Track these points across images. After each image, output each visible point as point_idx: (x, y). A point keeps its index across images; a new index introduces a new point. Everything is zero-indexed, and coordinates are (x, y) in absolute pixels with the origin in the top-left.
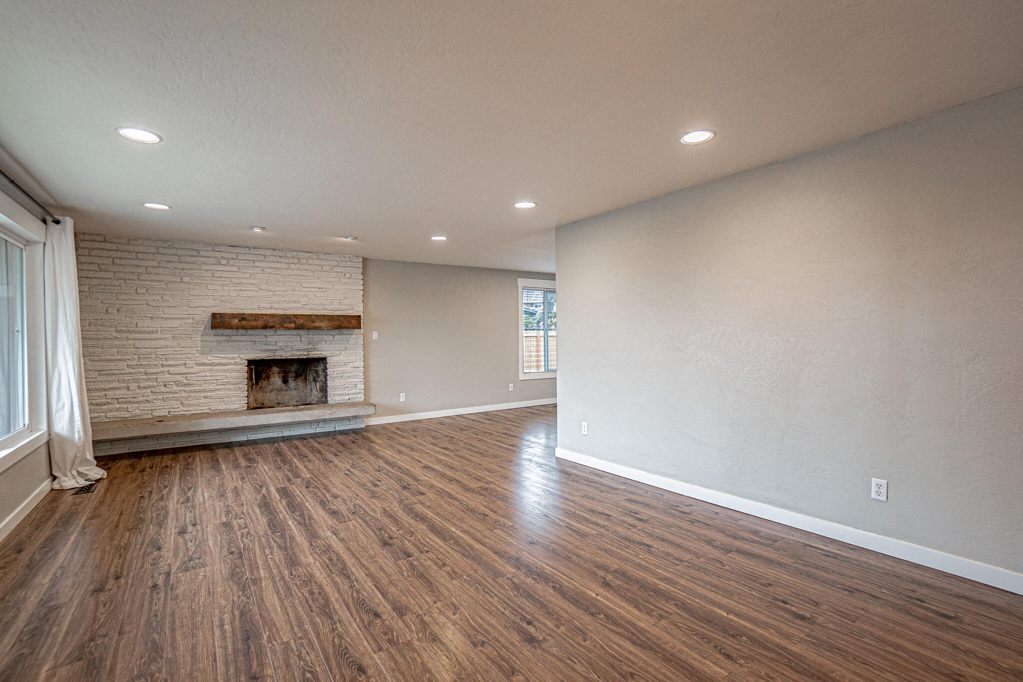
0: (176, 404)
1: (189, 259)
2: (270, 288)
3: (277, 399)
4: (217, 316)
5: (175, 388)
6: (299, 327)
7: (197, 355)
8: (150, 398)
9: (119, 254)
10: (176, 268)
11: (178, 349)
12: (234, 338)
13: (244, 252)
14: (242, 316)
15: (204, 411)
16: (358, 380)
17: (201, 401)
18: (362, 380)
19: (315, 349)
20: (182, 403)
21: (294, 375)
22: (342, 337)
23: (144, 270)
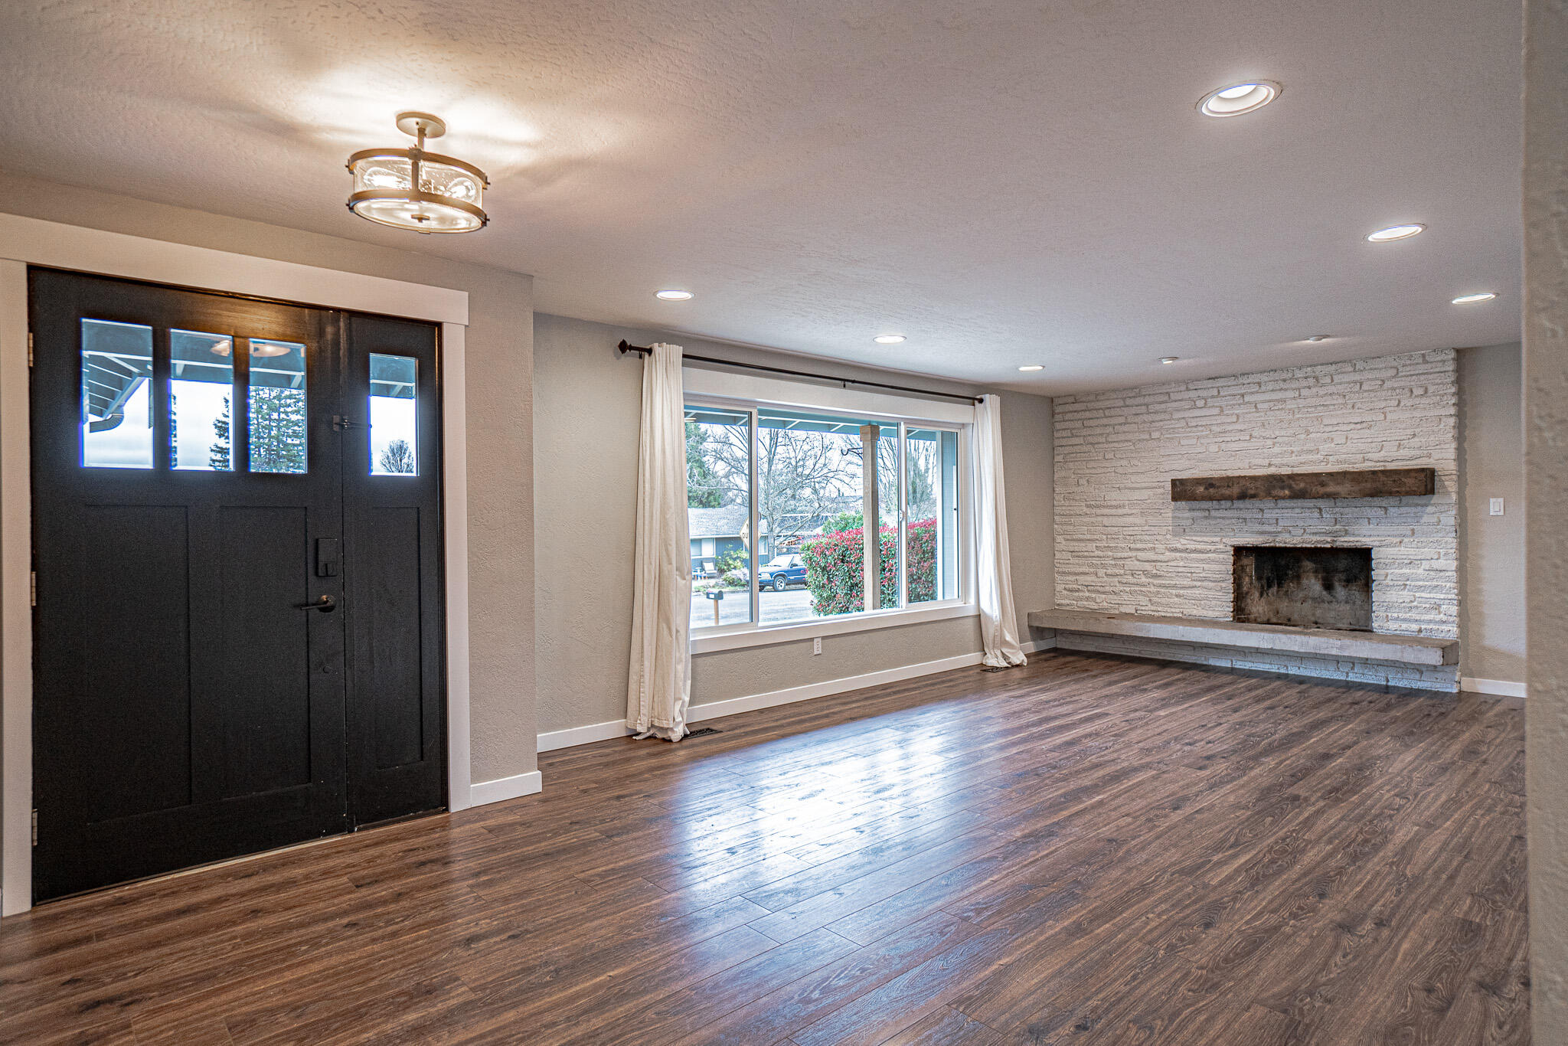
0: (1144, 600)
1: (1158, 407)
2: (1267, 434)
3: (1314, 615)
4: (1178, 483)
5: (1144, 579)
6: (1299, 495)
7: (1168, 537)
8: (1116, 590)
9: (1088, 414)
10: (1145, 422)
11: (1146, 528)
12: (1214, 513)
13: (1229, 384)
14: (1210, 481)
15: (1175, 615)
16: (1442, 596)
17: (1172, 600)
18: (1453, 596)
19: (1347, 533)
20: (1150, 600)
21: (1343, 576)
22: (1403, 510)
23: (1111, 429)
